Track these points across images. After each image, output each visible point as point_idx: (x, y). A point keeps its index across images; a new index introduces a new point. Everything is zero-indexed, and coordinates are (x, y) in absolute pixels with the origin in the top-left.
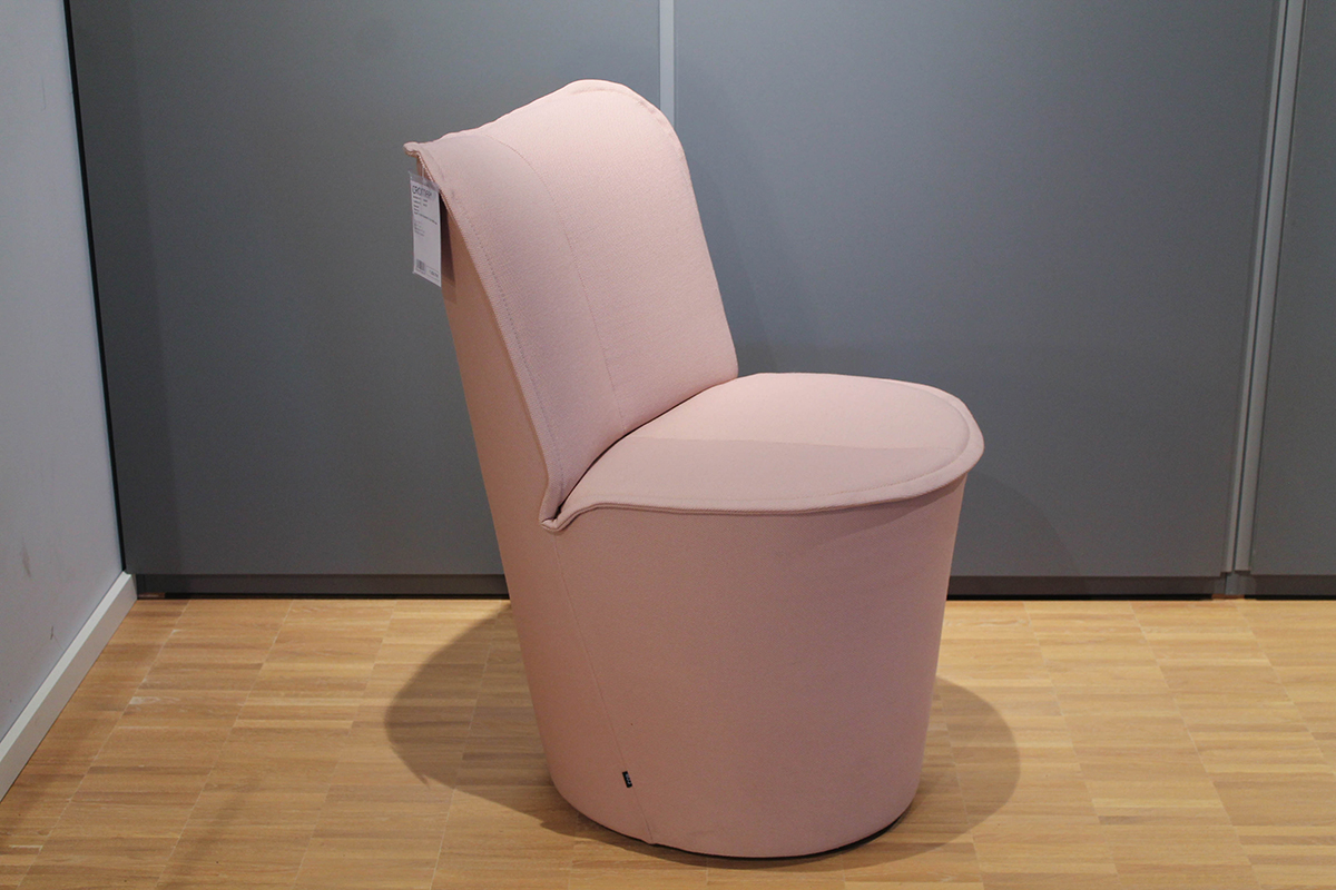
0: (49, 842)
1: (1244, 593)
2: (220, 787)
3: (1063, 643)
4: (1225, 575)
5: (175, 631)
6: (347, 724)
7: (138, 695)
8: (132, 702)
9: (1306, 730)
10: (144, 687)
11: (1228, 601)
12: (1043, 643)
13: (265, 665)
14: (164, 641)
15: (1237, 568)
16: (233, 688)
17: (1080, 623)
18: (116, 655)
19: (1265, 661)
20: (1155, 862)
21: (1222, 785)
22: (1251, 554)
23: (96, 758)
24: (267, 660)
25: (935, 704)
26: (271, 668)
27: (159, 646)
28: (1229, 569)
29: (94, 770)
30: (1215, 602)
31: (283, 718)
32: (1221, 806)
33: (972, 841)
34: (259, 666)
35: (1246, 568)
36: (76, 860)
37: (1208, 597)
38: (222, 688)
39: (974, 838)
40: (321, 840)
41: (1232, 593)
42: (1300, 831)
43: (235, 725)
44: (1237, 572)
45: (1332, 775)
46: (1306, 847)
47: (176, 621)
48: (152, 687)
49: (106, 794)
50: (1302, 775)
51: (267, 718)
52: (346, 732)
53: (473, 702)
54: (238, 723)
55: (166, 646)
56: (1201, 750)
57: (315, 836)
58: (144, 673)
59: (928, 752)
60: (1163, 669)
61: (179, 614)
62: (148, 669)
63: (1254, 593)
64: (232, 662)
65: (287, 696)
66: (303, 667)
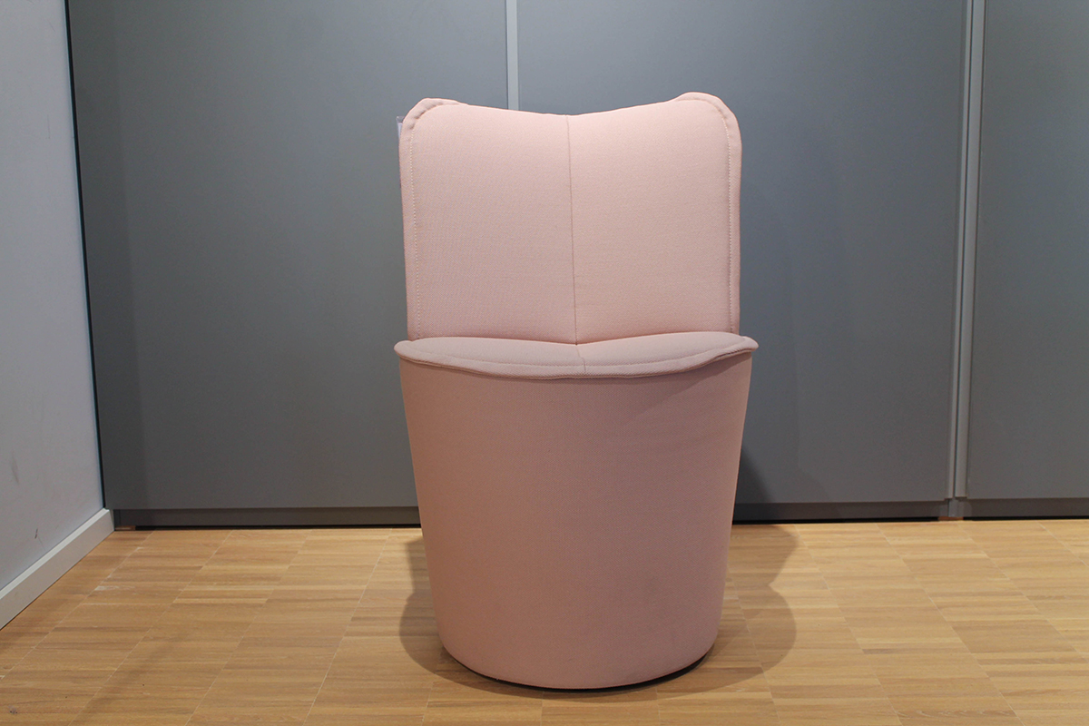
0: (11, 673)
1: (962, 516)
2: (155, 639)
3: (826, 547)
4: (948, 501)
5: (139, 548)
6: (263, 601)
7: (103, 585)
8: (96, 589)
9: (1021, 594)
10: (109, 580)
11: (950, 522)
12: (810, 547)
13: (205, 567)
14: (129, 554)
15: (957, 495)
16: (177, 580)
17: (839, 535)
18: (90, 563)
19: (984, 555)
20: (911, 677)
21: (959, 628)
22: (967, 482)
23: (61, 622)
24: (207, 564)
25: (727, 584)
26: (207, 568)
27: (125, 557)
28: (950, 496)
29: (57, 629)
30: (941, 522)
31: (213, 597)
32: (961, 641)
33: (761, 666)
34: (201, 567)
35: (963, 495)
36: (30, 684)
37: (935, 519)
38: (169, 580)
39: (762, 664)
40: (230, 671)
41: (953, 516)
42: (1025, 655)
43: (174, 602)
44: (957, 498)
45: (1046, 621)
46: (1032, 665)
47: (142, 543)
48: (115, 580)
49: (64, 643)
50: (1024, 621)
51: (201, 597)
52: (261, 605)
53: (364, 587)
54: (177, 601)
55: (131, 557)
56: (940, 608)
57: (226, 668)
58: (110, 572)
59: (724, 612)
60: (905, 561)
61: (144, 539)
62: (114, 570)
63: (970, 515)
64: (179, 565)
65: (218, 584)
66: (232, 568)
